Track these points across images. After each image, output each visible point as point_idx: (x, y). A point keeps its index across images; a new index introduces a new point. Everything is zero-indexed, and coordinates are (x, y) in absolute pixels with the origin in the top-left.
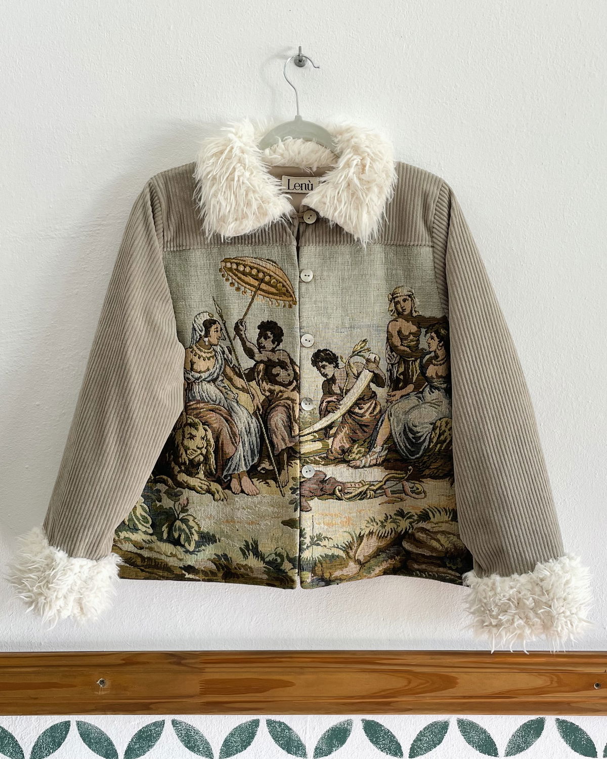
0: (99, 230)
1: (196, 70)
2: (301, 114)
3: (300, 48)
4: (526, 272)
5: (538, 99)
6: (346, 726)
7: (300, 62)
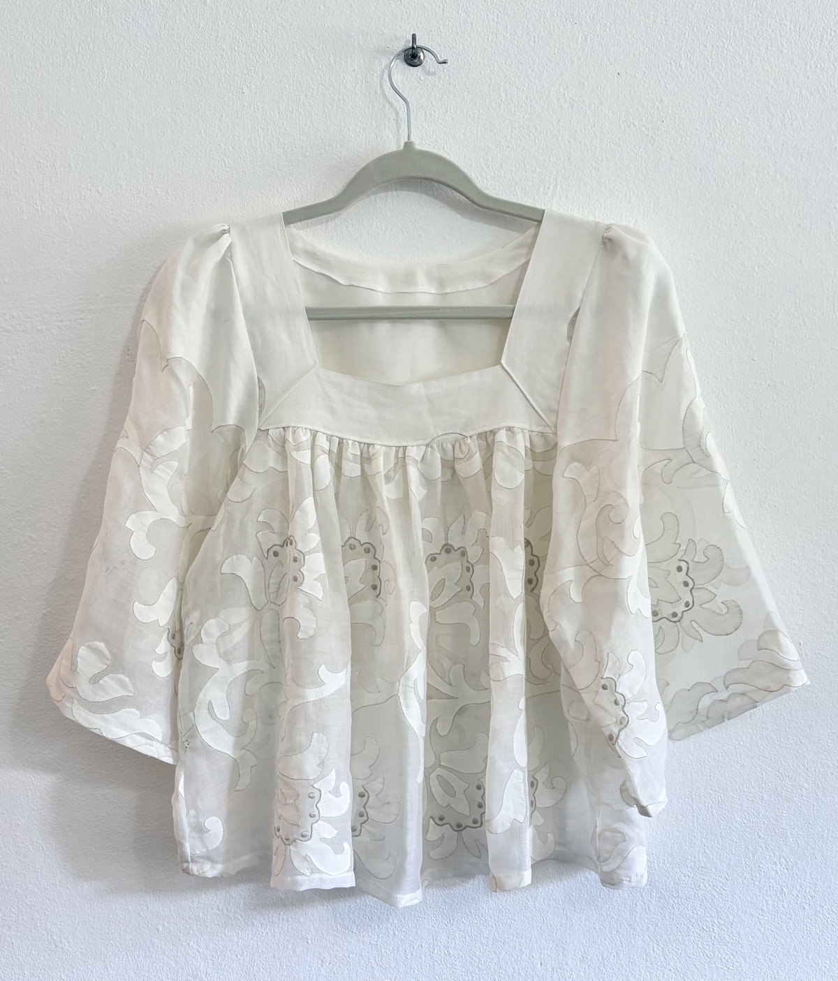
0: (82, 319)
1: (247, 68)
2: (412, 139)
3: (414, 37)
4: (775, 396)
5: (792, 124)
7: (412, 57)
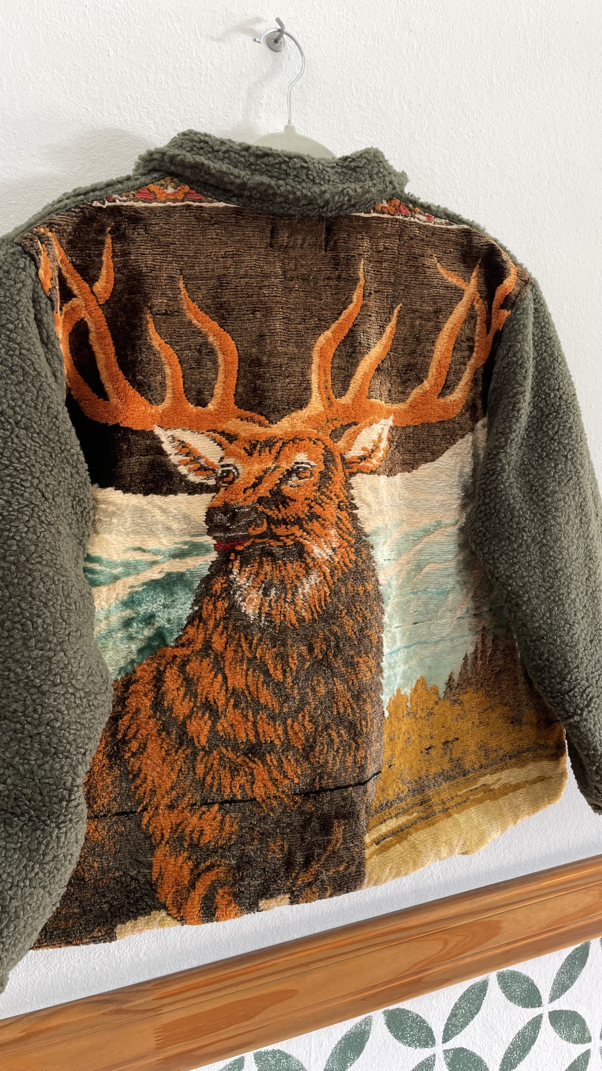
6: (363, 1027)
